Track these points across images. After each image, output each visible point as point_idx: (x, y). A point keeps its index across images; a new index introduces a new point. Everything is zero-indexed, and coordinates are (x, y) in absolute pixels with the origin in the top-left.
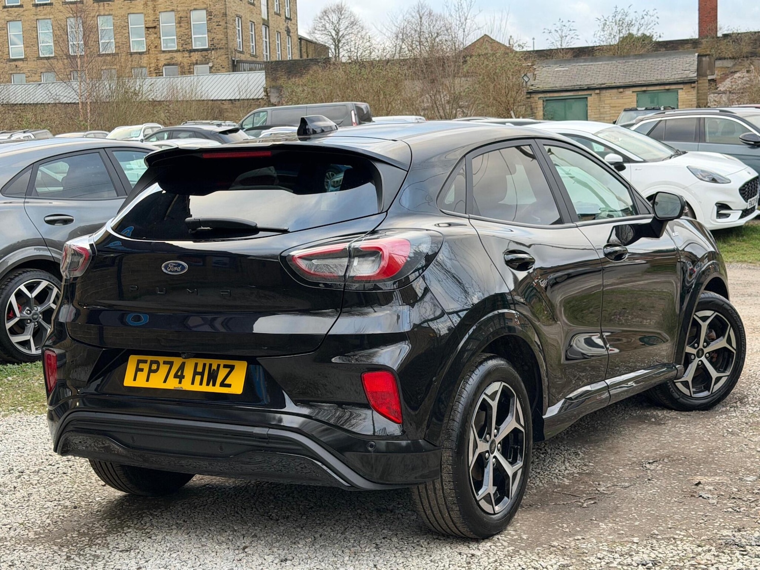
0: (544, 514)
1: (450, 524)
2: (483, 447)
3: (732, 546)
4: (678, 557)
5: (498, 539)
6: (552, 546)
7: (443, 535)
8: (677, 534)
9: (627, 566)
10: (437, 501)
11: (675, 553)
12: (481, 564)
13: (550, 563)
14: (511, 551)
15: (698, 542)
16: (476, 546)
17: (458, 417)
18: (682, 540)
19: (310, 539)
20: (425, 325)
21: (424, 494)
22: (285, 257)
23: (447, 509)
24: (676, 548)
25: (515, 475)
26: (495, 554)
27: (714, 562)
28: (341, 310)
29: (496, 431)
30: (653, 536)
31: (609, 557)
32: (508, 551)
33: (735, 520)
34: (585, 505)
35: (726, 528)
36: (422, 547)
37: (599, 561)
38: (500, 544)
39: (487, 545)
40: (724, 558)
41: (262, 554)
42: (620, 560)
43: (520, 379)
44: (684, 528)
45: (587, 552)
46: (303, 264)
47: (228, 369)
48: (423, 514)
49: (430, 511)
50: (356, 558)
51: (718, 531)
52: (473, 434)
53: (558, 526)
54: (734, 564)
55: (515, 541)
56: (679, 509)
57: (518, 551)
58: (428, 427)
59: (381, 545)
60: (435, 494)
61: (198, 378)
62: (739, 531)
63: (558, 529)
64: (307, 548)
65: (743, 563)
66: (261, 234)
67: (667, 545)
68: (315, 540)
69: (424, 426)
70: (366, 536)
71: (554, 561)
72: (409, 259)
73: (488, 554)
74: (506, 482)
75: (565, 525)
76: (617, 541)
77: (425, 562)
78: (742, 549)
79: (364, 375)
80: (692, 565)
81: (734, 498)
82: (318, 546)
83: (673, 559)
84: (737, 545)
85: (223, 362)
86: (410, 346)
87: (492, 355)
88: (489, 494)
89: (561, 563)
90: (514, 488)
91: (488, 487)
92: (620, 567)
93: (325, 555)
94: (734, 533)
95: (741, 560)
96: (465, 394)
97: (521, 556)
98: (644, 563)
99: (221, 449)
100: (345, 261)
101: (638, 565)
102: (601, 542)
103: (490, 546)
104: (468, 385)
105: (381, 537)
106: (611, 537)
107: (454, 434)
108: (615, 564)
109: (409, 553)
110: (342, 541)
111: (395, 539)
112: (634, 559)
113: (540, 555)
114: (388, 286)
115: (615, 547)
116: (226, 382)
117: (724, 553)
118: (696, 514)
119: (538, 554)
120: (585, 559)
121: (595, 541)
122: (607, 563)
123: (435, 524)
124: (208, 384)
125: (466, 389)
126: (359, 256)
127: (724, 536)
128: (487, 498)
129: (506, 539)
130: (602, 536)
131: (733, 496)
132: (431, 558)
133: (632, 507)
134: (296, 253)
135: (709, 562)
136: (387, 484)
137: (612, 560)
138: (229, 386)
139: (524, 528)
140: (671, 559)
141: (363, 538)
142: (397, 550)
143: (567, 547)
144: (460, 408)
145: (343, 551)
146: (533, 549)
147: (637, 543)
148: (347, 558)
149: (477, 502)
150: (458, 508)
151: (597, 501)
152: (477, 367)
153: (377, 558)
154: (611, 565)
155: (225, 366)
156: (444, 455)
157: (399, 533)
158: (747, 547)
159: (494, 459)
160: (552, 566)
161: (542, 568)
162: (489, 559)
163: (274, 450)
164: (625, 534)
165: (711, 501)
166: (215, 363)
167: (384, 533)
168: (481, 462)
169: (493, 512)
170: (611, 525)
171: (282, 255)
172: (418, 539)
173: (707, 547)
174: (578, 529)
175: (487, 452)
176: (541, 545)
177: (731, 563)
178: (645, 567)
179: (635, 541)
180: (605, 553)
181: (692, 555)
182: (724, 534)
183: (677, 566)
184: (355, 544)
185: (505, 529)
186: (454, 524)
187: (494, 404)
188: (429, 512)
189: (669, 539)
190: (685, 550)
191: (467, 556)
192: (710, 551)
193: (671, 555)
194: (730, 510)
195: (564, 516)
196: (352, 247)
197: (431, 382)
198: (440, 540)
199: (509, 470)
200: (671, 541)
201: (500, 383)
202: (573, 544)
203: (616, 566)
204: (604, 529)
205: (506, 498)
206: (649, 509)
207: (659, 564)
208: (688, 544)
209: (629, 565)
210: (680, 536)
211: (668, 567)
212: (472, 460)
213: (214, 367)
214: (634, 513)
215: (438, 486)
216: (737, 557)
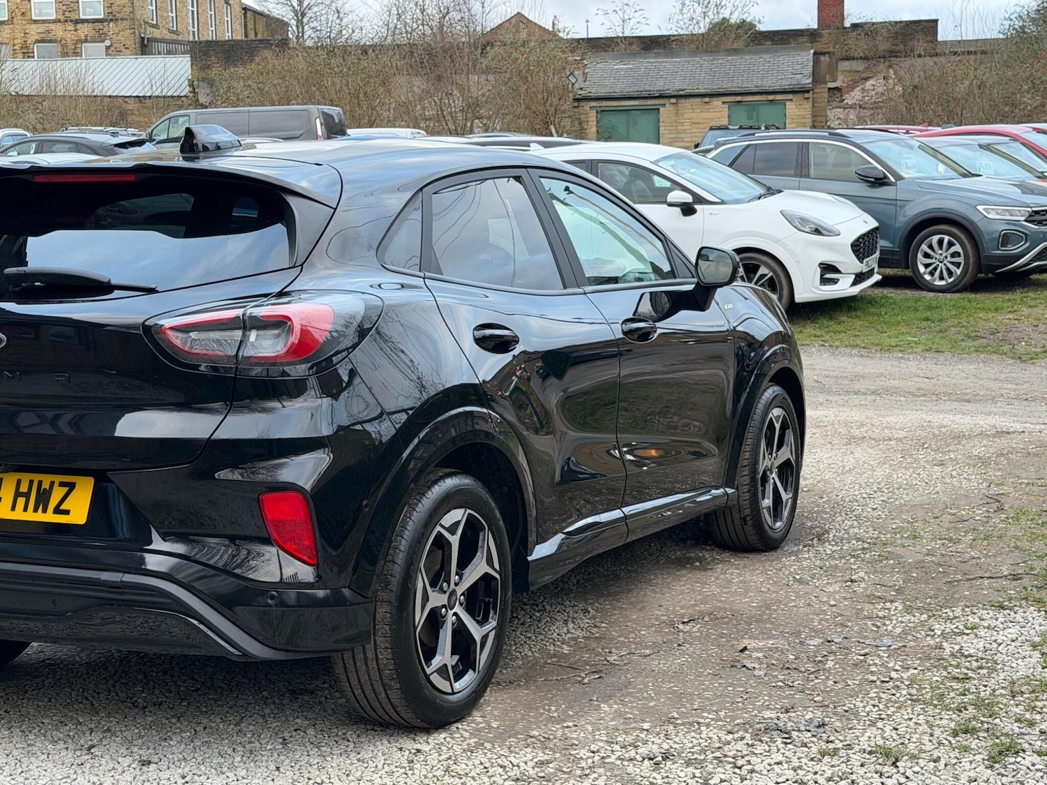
0: (527, 694)
1: (389, 708)
2: (437, 599)
3: (773, 733)
4: (699, 748)
5: (457, 728)
6: (531, 737)
7: (381, 725)
8: (703, 717)
9: (628, 761)
10: (369, 676)
11: (695, 742)
12: (428, 762)
13: (525, 759)
14: (473, 744)
15: (729, 728)
16: (425, 738)
17: (401, 558)
18: (708, 725)
19: (189, 734)
20: (358, 427)
21: (351, 666)
22: (150, 327)
23: (384, 687)
24: (698, 736)
25: (485, 638)
26: (449, 749)
27: (745, 752)
28: (231, 404)
29: (457, 577)
30: (671, 721)
31: (606, 749)
32: (468, 744)
33: (784, 698)
34: (586, 681)
35: (771, 709)
36: (349, 741)
37: (592, 755)
38: (459, 736)
39: (441, 736)
40: (760, 748)
41: (114, 756)
42: (621, 753)
43: (493, 505)
44: (715, 709)
45: (577, 743)
46: (176, 339)
47: (67, 489)
48: (350, 694)
49: (360, 690)
50: (251, 758)
51: (759, 712)
52: (421, 582)
53: (544, 709)
54: (772, 756)
55: (480, 730)
56: (712, 684)
57: (482, 745)
58: (355, 570)
59: (291, 739)
60: (367, 665)
61: (21, 501)
62: (787, 711)
63: (543, 714)
64: (183, 746)
65: (783, 754)
66: (116, 293)
67: (687, 732)
68: (196, 734)
69: (350, 569)
70: (270, 727)
71: (529, 756)
72: (334, 334)
73: (440, 748)
74: (472, 649)
75: (553, 708)
76: (620, 728)
77: (349, 762)
78: (786, 736)
79: (263, 497)
80: (716, 758)
81: (788, 668)
82: (199, 743)
83: (692, 750)
84: (781, 731)
85: (58, 479)
86: (332, 456)
87: (453, 470)
88: (445, 665)
89: (539, 759)
90: (483, 658)
91: (445, 656)
92: (619, 762)
93: (207, 756)
94: (779, 714)
95: (782, 751)
96: (411, 526)
97: (486, 751)
98: (652, 756)
99: (54, 603)
100: (238, 334)
101: (644, 759)
102: (599, 730)
103: (445, 739)
104: (415, 513)
105: (292, 729)
106: (613, 723)
107: (395, 582)
108: (612, 759)
109: (329, 750)
110: (235, 735)
111: (311, 732)
112: (639, 751)
113: (512, 749)
114: (299, 370)
115: (616, 736)
116: (63, 507)
117: (761, 741)
118: (733, 690)
119: (509, 748)
120: (573, 752)
121: (590, 729)
122: (603, 758)
123: (368, 708)
124: (35, 510)
125: (413, 518)
126: (258, 328)
127: (765, 719)
128: (442, 671)
129: (468, 728)
130: (601, 722)
131: (787, 666)
132: (359, 756)
133: (649, 682)
134: (167, 322)
135: (739, 754)
136: (295, 651)
137: (609, 753)
138: (67, 512)
139: (496, 713)
140: (689, 750)
141: (266, 730)
142: (312, 746)
143: (551, 737)
144: (404, 545)
145: (234, 749)
146: (505, 740)
147: (647, 730)
148: (238, 759)
149: (427, 677)
150: (398, 686)
151: (602, 675)
152: (429, 488)
153: (282, 758)
154: (607, 761)
155: (62, 484)
156: (379, 611)
157: (318, 722)
158: (793, 733)
159: (454, 617)
160: (526, 763)
161: (511, 766)
162: (440, 755)
163: (130, 604)
164: (634, 719)
165: (757, 673)
166: (46, 480)
167: (297, 723)
168: (435, 620)
169: (450, 691)
170: (616, 706)
171: (147, 323)
172: (344, 731)
173: (741, 733)
174: (571, 713)
175: (444, 606)
176: (515, 736)
177: (768, 754)
178: (652, 762)
179: (645, 728)
180: (601, 744)
181: (717, 745)
182: (766, 716)
183: (695, 759)
184: (253, 740)
185: (469, 714)
186: (394, 709)
187: (455, 540)
188: (358, 692)
189: (691, 724)
190: (710, 738)
191: (410, 753)
192: (742, 738)
193: (691, 745)
194: (780, 684)
195: (554, 696)
196: (248, 314)
197: (360, 508)
198: (376, 731)
199: (476, 631)
200: (694, 726)
201: (463, 510)
202: (560, 733)
203: (613, 761)
204: (605, 712)
205: (471, 672)
206: (672, 685)
207: (671, 758)
208: (715, 731)
209: (631, 759)
210: (708, 720)
211: (683, 762)
212: (420, 617)
213: (46, 485)
214: (651, 690)
215: (370, 654)
216: (777, 746)
